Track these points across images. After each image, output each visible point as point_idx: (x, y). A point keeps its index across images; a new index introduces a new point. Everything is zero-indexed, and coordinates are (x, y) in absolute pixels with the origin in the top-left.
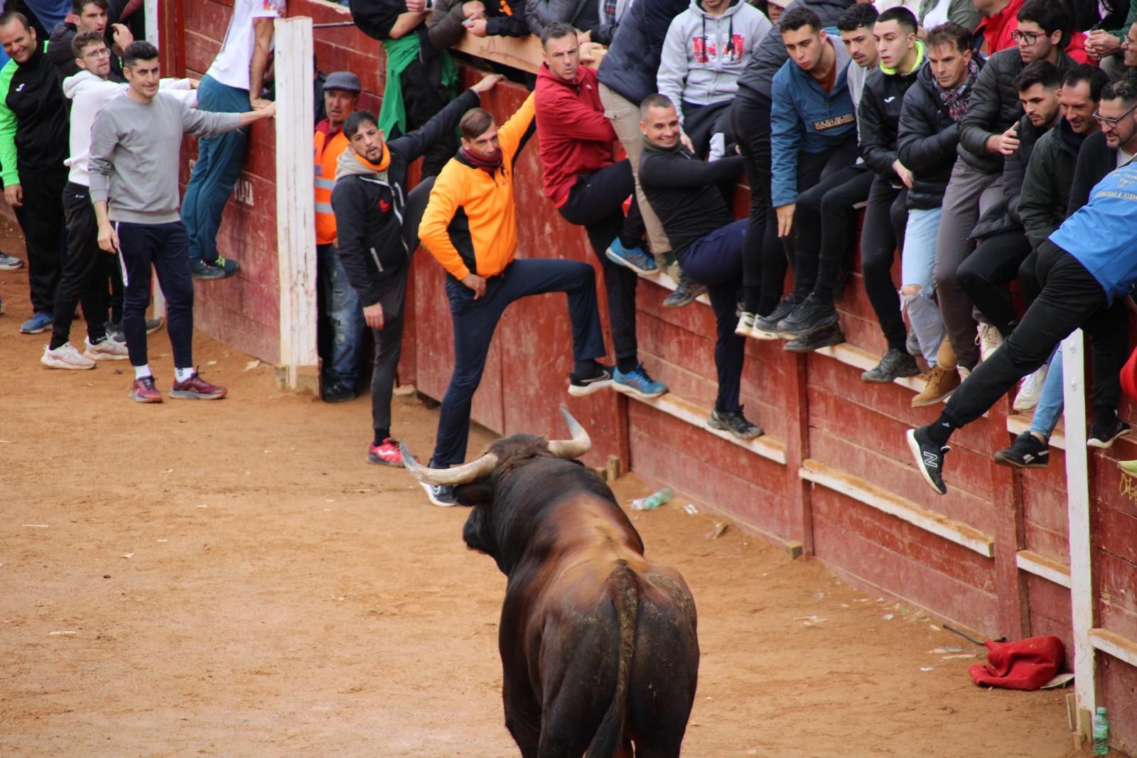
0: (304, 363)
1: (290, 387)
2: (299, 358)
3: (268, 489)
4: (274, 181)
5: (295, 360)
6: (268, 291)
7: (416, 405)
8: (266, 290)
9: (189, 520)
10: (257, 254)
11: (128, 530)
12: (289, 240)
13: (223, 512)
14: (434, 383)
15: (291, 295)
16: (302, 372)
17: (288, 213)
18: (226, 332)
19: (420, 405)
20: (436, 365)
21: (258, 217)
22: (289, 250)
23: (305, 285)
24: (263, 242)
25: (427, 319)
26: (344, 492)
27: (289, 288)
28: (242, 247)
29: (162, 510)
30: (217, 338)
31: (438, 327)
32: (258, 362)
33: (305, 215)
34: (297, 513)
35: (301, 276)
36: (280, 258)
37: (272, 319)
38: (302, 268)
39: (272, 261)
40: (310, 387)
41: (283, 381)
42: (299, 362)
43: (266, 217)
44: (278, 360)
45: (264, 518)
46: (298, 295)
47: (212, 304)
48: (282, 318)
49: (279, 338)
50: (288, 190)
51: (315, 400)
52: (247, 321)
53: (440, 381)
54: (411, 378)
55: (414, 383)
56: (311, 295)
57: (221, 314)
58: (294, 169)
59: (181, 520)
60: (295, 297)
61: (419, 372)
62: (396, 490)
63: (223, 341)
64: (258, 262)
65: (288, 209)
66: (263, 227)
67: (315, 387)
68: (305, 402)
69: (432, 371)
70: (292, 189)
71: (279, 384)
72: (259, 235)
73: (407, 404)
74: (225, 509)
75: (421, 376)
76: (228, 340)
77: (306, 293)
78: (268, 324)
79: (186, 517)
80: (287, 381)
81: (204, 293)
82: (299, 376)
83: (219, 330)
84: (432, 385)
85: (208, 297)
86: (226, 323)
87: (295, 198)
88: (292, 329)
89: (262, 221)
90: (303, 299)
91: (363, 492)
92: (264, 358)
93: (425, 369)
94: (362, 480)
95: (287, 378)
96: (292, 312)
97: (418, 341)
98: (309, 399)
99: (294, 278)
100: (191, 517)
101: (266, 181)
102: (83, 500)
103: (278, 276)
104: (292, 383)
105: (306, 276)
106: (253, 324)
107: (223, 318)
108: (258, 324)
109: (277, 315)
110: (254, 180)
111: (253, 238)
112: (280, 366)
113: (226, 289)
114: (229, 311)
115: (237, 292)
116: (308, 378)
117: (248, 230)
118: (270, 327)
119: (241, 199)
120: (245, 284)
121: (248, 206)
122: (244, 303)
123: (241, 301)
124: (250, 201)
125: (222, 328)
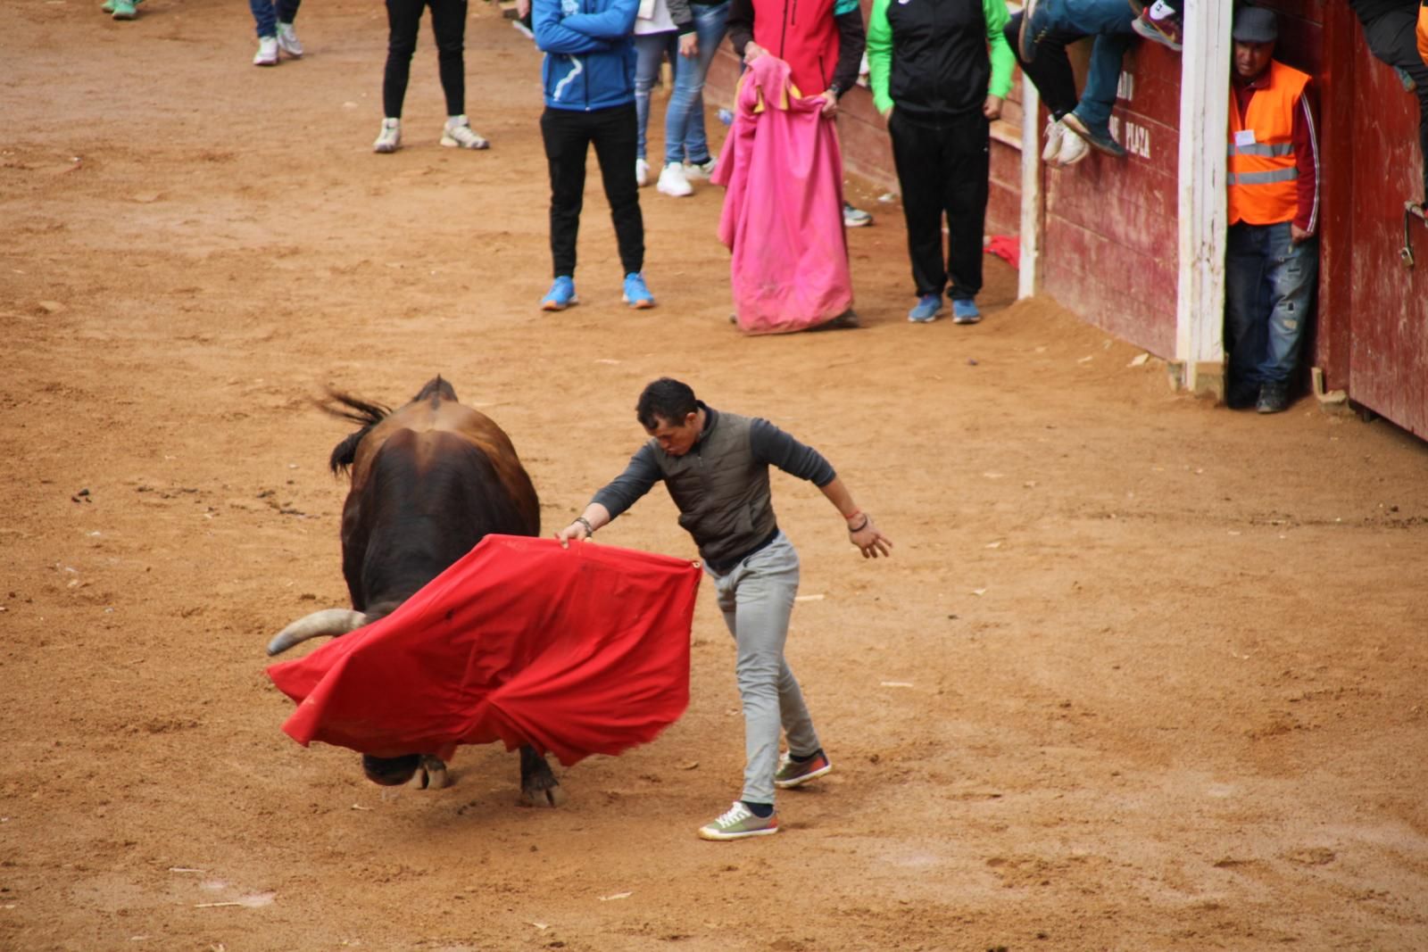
0: (1206, 358)
1: (1186, 389)
2: (1200, 352)
3: (1155, 516)
4: (1178, 128)
5: (1195, 355)
6: (1164, 266)
7: (1347, 417)
8: (1161, 265)
9: (1053, 551)
10: (1151, 220)
11: (981, 559)
12: (1193, 202)
13: (1098, 542)
14: (1371, 389)
15: (1193, 272)
16: (1203, 371)
17: (1193, 169)
18: (1108, 317)
19: (1351, 416)
20: (1375, 366)
21: (1155, 173)
22: (1193, 215)
23: (1211, 260)
24: (1160, 204)
25: (1365, 307)
26: (1252, 522)
27: (1190, 263)
28: (1133, 211)
29: (1021, 537)
30: (1097, 324)
31: (1379, 318)
32: (1146, 356)
33: (1214, 171)
34: (1192, 547)
35: (1206, 249)
36: (1180, 226)
37: (1168, 301)
38: (1208, 239)
39: (1171, 229)
40: (1212, 389)
41: (1179, 380)
42: (1199, 357)
43: (1165, 173)
44: (1173, 354)
45: (1150, 552)
46: (1201, 273)
47: (1092, 280)
48: (1180, 302)
49: (1175, 326)
50: (1195, 139)
51: (1218, 406)
52: (1136, 304)
53: (1379, 388)
54: (1342, 381)
55: (1346, 389)
56: (1218, 274)
57: (1103, 294)
58: (1204, 113)
59: (1045, 550)
60: (1197, 273)
61: (1353, 374)
62: (1318, 523)
63: (1104, 329)
64: (1152, 230)
65: (1193, 164)
66: (1160, 186)
67: (1218, 389)
68: (1205, 408)
69: (1370, 373)
70: (1200, 138)
71: (1173, 384)
72: (1154, 196)
73: (1335, 414)
74: (1101, 539)
75: (1355, 379)
76: (1111, 327)
77: (1212, 270)
78: (1162, 308)
79: (1053, 547)
80: (1183, 381)
81: (1083, 267)
82: (1199, 375)
83: (1100, 314)
84: (1369, 392)
85: (1088, 272)
86: (1109, 306)
87: (1203, 149)
88: (1193, 315)
89: (1159, 177)
90: (1208, 277)
91: (1276, 524)
92: (1155, 350)
93: (1360, 371)
94: (1276, 509)
95: (1183, 377)
96: (1192, 295)
97: (1353, 335)
98: (1210, 404)
99: (1198, 251)
100: (1058, 546)
101: (1166, 126)
102: (927, 520)
103: (1176, 248)
104: (1190, 383)
105: (1212, 248)
106: (1143, 308)
107: (1105, 299)
108: (1149, 308)
109: (1174, 297)
110: (1152, 126)
111: (1147, 199)
112: (1175, 362)
113: (1110, 264)
114: (1113, 291)
115: (1125, 266)
116: (1210, 378)
117: (1140, 189)
118: (1164, 313)
119: (1134, 150)
120: (1135, 257)
121: (1142, 159)
122: (1133, 281)
123: (1129, 278)
124: (1145, 153)
125: (1104, 312)
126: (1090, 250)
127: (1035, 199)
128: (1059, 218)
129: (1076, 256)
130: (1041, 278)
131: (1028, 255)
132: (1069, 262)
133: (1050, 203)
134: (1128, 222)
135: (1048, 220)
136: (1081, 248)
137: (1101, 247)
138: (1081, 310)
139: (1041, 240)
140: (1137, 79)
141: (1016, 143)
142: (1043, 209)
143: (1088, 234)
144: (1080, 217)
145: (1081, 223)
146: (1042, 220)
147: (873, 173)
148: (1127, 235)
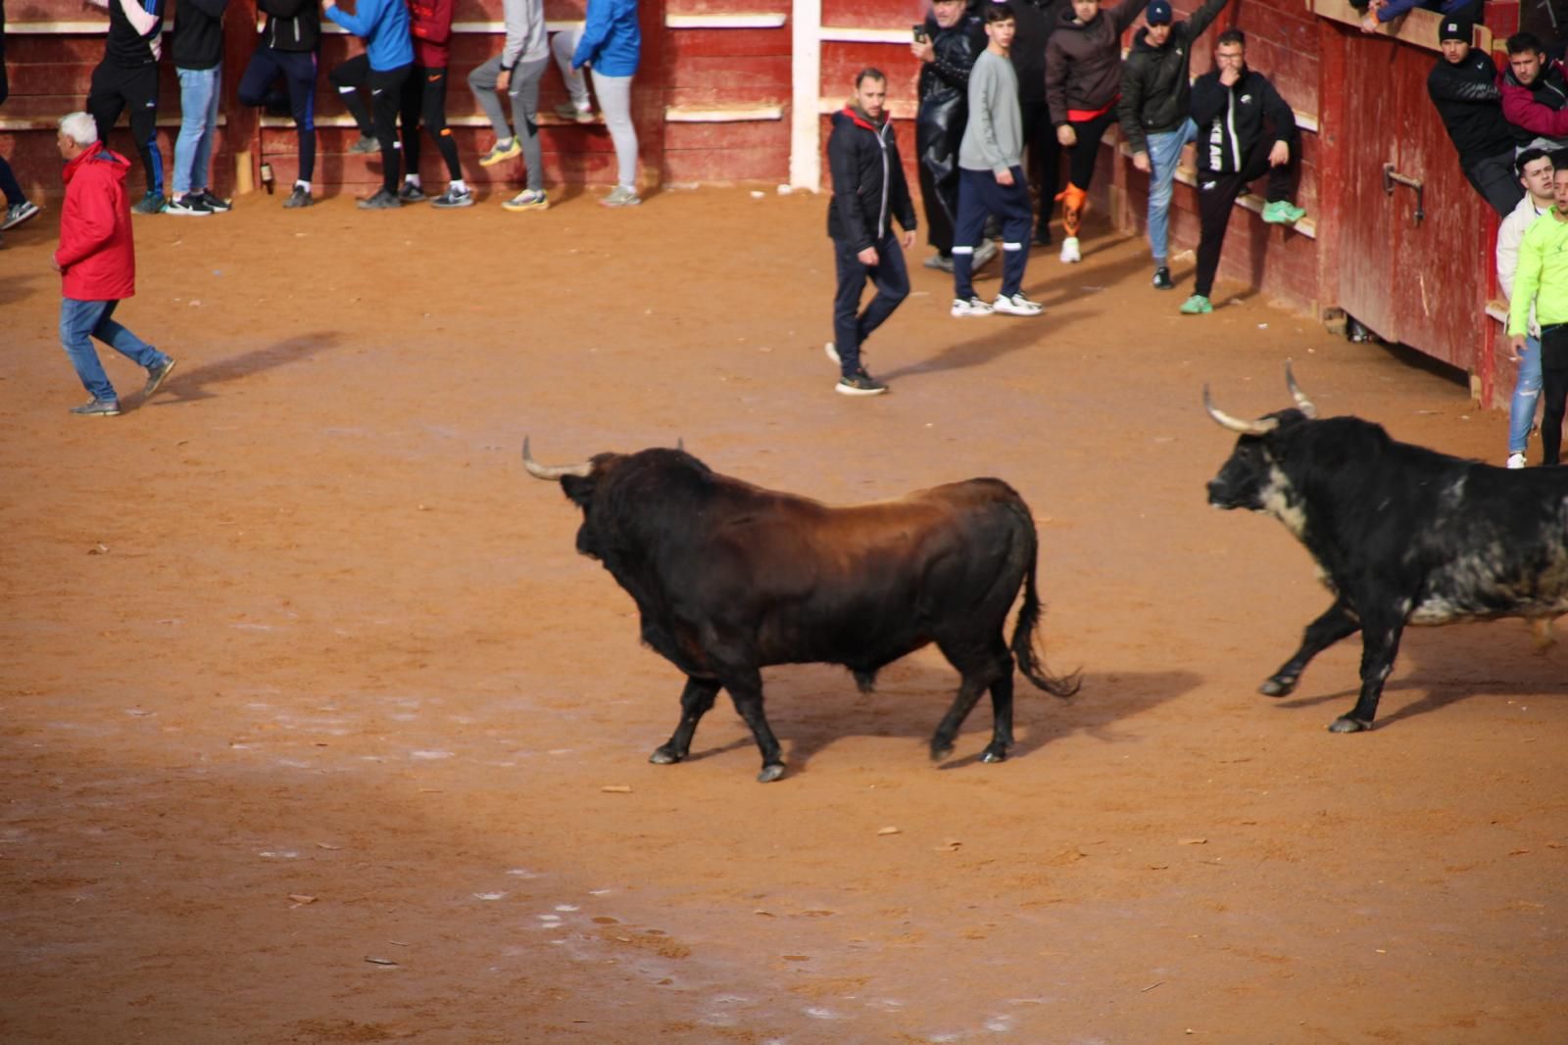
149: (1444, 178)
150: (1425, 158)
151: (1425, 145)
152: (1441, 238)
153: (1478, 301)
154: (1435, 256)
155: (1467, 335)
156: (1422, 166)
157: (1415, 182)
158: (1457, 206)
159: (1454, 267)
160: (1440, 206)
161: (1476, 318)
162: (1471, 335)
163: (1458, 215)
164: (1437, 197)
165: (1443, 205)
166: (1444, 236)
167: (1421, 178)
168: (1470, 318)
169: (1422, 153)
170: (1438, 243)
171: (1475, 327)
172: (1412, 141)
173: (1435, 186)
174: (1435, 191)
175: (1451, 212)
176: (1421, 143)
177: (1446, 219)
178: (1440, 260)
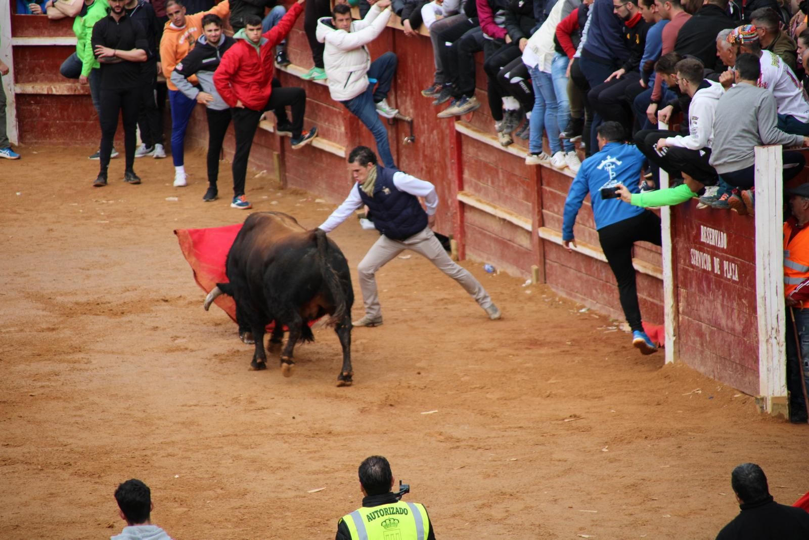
0: (777, 394)
1: (767, 413)
2: (773, 391)
4: (755, 263)
5: (771, 393)
6: (750, 343)
8: (748, 342)
10: (741, 316)
12: (765, 305)
15: (767, 345)
16: (776, 401)
17: (764, 286)
18: (718, 373)
21: (742, 289)
22: (765, 313)
23: (778, 338)
24: (746, 307)
27: (765, 340)
28: (730, 311)
30: (712, 377)
32: (742, 394)
33: (777, 286)
35: (774, 332)
36: (759, 318)
37: (753, 363)
38: (775, 326)
39: (753, 321)
40: (781, 412)
41: (762, 408)
42: (773, 394)
43: (748, 289)
44: (758, 393)
46: (772, 346)
47: (707, 352)
48: (760, 363)
49: (758, 377)
50: (764, 269)
51: (787, 421)
52: (734, 365)
56: (782, 345)
57: (715, 360)
58: (769, 254)
60: (770, 346)
63: (716, 380)
64: (742, 322)
65: (764, 282)
66: (745, 296)
67: (786, 412)
68: (778, 424)
70: (767, 269)
71: (759, 410)
72: (742, 302)
76: (720, 379)
77: (778, 344)
78: (750, 367)
80: (765, 408)
81: (702, 345)
82: (774, 405)
83: (713, 371)
85: (705, 348)
86: (719, 367)
87: (769, 274)
88: (768, 370)
89: (745, 292)
90: (776, 348)
92: (747, 391)
95: (765, 406)
96: (768, 358)
98: (782, 421)
99: (769, 333)
101: (747, 263)
103: (757, 331)
104: (769, 409)
105: (778, 331)
106: (739, 367)
107: (716, 363)
108: (742, 366)
109: (757, 360)
110: (739, 263)
111: (738, 304)
112: (759, 397)
113: (718, 342)
114: (721, 358)
115: (726, 344)
116: (780, 406)
117: (734, 299)
118: (751, 369)
119: (729, 277)
120: (733, 337)
121: (734, 282)
122: (732, 352)
123: (729, 350)
124: (736, 278)
125: (715, 370)
126: (706, 335)
127: (672, 306)
128: (687, 317)
129: (698, 339)
130: (678, 352)
131: (670, 339)
132: (694, 342)
133: (681, 309)
134: (728, 318)
135: (681, 319)
136: (700, 334)
137: (712, 333)
138: (702, 370)
139: (677, 331)
140: (729, 236)
141: (659, 276)
142: (677, 312)
143: (704, 326)
144: (699, 316)
145: (700, 320)
146: (677, 319)
147: (575, 297)
148: (727, 325)
149: (426, 114)
150: (413, 103)
151: (412, 94)
152: (426, 153)
153: (452, 192)
154: (423, 165)
155: (447, 214)
156: (412, 108)
157: (408, 118)
158: (435, 132)
159: (435, 171)
160: (424, 133)
161: (452, 203)
162: (449, 214)
163: (436, 137)
164: (422, 127)
165: (426, 132)
166: (428, 152)
167: (411, 116)
168: (448, 204)
169: (411, 100)
170: (425, 156)
171: (451, 209)
172: (404, 92)
173: (420, 120)
174: (421, 123)
175: (432, 136)
176: (410, 93)
177: (429, 140)
178: (427, 167)
